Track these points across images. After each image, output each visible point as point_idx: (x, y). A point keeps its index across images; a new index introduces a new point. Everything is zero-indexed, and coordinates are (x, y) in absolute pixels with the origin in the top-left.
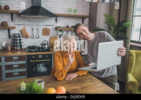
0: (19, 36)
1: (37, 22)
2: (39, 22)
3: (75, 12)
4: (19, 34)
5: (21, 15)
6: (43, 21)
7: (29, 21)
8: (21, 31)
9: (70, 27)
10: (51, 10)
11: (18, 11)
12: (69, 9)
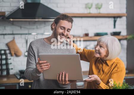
0: (5, 54)
1: (33, 29)
2: (37, 28)
3: (100, 8)
4: (5, 50)
5: (10, 18)
6: (45, 26)
7: (21, 27)
8: (7, 45)
9: (90, 35)
10: (57, 7)
11: (4, 13)
12: (88, 3)
